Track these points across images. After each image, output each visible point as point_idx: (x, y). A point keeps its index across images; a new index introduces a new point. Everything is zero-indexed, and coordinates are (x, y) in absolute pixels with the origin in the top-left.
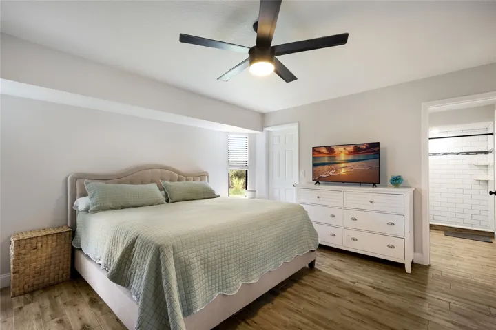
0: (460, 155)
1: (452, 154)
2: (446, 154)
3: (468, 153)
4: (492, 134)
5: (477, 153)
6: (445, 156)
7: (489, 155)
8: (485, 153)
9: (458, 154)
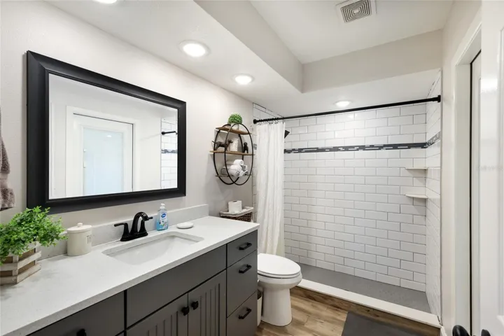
0: (383, 151)
1: (372, 147)
2: (363, 148)
3: (395, 147)
4: (438, 99)
5: (410, 146)
6: (361, 152)
7: (429, 150)
8: (423, 145)
9: (380, 148)
